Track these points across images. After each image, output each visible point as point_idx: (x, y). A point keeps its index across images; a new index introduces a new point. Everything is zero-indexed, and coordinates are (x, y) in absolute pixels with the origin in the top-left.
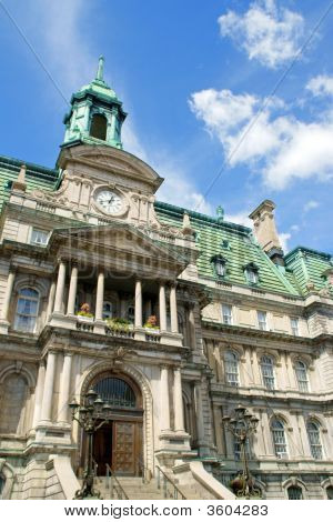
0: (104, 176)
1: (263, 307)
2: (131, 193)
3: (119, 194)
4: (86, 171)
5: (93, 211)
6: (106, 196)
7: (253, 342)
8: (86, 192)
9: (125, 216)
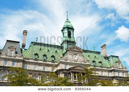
0: (74, 52)
1: (102, 71)
2: (78, 55)
3: (76, 55)
4: (71, 52)
5: (73, 60)
6: (74, 56)
7: (100, 78)
8: (71, 56)
9: (78, 59)
